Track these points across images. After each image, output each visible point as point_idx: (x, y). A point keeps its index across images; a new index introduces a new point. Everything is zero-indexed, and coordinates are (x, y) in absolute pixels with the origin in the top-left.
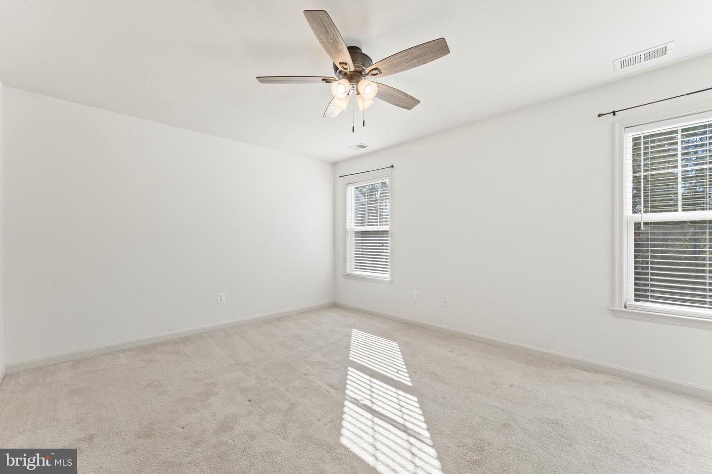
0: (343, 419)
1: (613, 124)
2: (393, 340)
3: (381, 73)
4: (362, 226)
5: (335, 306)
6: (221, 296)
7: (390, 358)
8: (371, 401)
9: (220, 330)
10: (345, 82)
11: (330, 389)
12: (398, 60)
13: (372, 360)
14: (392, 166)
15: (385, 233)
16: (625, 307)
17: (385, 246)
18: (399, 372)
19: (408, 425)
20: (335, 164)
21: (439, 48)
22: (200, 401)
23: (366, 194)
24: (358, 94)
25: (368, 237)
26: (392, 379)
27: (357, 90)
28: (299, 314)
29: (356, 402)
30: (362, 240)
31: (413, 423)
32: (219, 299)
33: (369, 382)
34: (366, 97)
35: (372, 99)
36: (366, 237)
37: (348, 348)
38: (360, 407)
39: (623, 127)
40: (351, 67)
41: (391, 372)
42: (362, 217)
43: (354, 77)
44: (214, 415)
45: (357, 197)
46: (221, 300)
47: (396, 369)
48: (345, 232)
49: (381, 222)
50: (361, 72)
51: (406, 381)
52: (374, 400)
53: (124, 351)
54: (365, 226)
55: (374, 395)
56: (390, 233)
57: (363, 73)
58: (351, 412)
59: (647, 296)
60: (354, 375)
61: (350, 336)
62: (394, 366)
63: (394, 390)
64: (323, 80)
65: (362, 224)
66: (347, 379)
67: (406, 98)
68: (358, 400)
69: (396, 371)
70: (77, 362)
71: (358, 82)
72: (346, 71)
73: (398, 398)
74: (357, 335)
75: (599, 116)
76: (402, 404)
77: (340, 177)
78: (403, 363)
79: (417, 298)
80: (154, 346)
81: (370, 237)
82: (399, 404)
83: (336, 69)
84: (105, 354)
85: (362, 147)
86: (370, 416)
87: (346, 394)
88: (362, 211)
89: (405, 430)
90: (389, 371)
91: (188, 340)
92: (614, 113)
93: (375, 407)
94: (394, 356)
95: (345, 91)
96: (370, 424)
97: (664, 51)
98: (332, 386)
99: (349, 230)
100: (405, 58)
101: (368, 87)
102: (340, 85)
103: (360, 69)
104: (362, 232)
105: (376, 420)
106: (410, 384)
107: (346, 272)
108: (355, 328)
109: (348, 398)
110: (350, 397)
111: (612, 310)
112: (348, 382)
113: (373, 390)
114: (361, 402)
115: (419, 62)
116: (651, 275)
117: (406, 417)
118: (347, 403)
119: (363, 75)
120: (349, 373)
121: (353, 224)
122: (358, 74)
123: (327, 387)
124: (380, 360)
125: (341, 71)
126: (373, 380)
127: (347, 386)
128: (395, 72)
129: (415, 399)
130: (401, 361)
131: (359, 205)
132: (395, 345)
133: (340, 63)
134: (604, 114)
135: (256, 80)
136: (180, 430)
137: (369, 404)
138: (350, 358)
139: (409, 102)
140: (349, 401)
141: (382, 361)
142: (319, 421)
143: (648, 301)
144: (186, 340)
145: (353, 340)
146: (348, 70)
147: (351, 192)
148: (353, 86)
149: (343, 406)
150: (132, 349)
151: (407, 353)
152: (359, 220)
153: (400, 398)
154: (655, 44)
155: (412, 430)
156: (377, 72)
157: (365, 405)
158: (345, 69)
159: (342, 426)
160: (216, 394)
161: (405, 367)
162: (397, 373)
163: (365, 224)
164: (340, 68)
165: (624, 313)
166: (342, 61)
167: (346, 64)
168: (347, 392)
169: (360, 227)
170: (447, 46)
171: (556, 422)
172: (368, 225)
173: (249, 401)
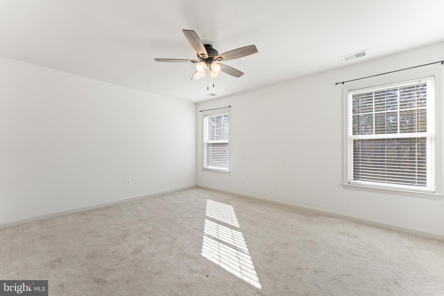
0: (202, 244)
1: (343, 89)
2: (231, 205)
3: (223, 59)
4: (212, 140)
5: (197, 187)
6: (129, 182)
7: (228, 214)
8: (218, 235)
9: (128, 202)
10: (203, 63)
11: (195, 231)
12: (232, 54)
13: (218, 215)
14: (230, 106)
15: (226, 144)
16: (349, 183)
17: (226, 152)
18: (233, 221)
19: (237, 246)
20: (197, 104)
21: (252, 50)
22: (121, 239)
23: (215, 120)
24: (211, 69)
25: (216, 147)
26: (229, 225)
27: (210, 67)
28: (176, 192)
29: (209, 236)
30: (213, 148)
31: (240, 245)
32: (128, 183)
33: (216, 227)
34: (214, 71)
35: (219, 73)
36: (215, 147)
37: (205, 209)
38: (212, 238)
39: (348, 91)
40: (207, 56)
41: (229, 221)
42: (213, 135)
43: (209, 61)
44: (130, 245)
45: (210, 123)
46: (129, 184)
47: (231, 219)
48: (203, 144)
49: (223, 138)
50: (212, 58)
51: (237, 225)
52: (219, 235)
53: (70, 215)
54: (214, 140)
55: (219, 233)
56: (229, 144)
57: (213, 59)
58: (206, 241)
59: (359, 178)
60: (208, 223)
61: (206, 203)
62: (230, 218)
63: (230, 230)
64: (192, 61)
65: (213, 139)
66: (205, 225)
67: (236, 71)
68: (210, 235)
69: (231, 220)
70: (41, 222)
71: (210, 63)
72: (204, 58)
73: (232, 234)
74: (210, 203)
75: (336, 84)
76: (234, 236)
77: (200, 111)
78: (236, 216)
79: (243, 181)
80: (89, 211)
81: (217, 147)
82: (232, 236)
83: (199, 56)
84: (58, 217)
85: (213, 95)
86: (217, 243)
87: (204, 233)
88: (212, 132)
89: (235, 248)
90: (227, 221)
91: (109, 208)
92: (343, 83)
93: (220, 238)
94: (230, 213)
95: (204, 68)
96: (217, 246)
97: (364, 54)
98: (196, 229)
99: (205, 143)
100: (235, 53)
101: (216, 66)
102: (201, 65)
103: (211, 57)
104: (212, 143)
105: (220, 244)
106: (239, 227)
107: (203, 167)
108: (209, 199)
109: (205, 234)
110: (206, 234)
111: (342, 185)
112: (205, 227)
113: (219, 230)
114: (212, 236)
115: (242, 55)
116: (361, 167)
117: (236, 242)
118: (204, 237)
119: (213, 60)
120: (205, 222)
121: (208, 139)
122: (210, 59)
123: (193, 230)
124: (223, 215)
125: (201, 58)
126: (218, 225)
127: (205, 229)
128: (230, 59)
129: (241, 234)
130: (234, 215)
131: (211, 128)
132: (231, 208)
133: (201, 54)
134: (338, 83)
135: (155, 60)
136: (111, 253)
137: (216, 237)
138: (206, 215)
139: (238, 74)
140: (206, 236)
141: (224, 216)
142: (189, 246)
143: (359, 180)
144: (108, 207)
145: (208, 205)
146: (205, 57)
147: (206, 120)
148: (208, 66)
149: (203, 238)
150: (76, 214)
151: (238, 211)
152: (211, 137)
153: (233, 233)
154: (359, 50)
155: (239, 248)
156: (221, 58)
157: (214, 237)
158: (204, 57)
159: (202, 248)
160: (130, 235)
161: (236, 218)
162: (232, 221)
163: (215, 139)
164: (201, 56)
165: (349, 186)
166: (202, 53)
167: (204, 54)
168: (205, 231)
169: (212, 141)
170: (256, 49)
171: (311, 242)
172: (216, 140)
173: (150, 238)
